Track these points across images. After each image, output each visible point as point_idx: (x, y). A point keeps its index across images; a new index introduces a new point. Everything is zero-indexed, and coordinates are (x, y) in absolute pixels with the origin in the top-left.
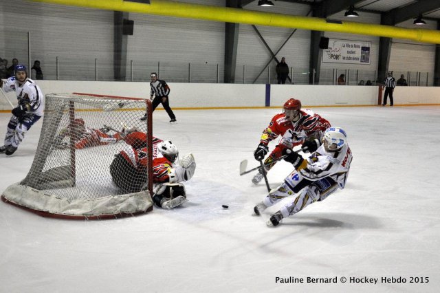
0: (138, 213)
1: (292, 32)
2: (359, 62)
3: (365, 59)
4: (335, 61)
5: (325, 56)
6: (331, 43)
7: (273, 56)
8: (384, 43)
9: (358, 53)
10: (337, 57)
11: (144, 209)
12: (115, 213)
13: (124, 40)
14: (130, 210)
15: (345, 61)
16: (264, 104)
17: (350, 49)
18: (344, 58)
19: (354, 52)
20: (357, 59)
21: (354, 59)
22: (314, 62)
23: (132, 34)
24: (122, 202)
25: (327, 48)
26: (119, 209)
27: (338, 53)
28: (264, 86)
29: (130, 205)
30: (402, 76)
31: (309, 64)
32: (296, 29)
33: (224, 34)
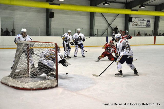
0: (52, 88)
1: (117, 15)
2: (146, 27)
3: (148, 25)
5: (131, 25)
6: (133, 19)
7: (109, 25)
8: (157, 19)
9: (145, 23)
10: (136, 25)
11: (54, 86)
12: (43, 87)
13: (50, 20)
14: (48, 86)
15: (140, 27)
17: (142, 22)
18: (139, 25)
20: (145, 25)
21: (143, 25)
22: (126, 27)
23: (53, 18)
24: (45, 83)
25: (132, 21)
26: (44, 86)
27: (136, 23)
28: (106, 37)
29: (49, 84)
32: (119, 14)
33: (89, 17)
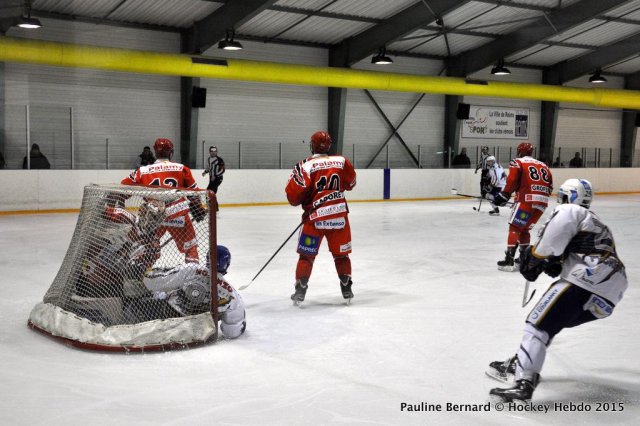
0: (195, 344)
1: (419, 98)
2: (513, 136)
3: (521, 132)
4: (479, 135)
5: (465, 129)
6: (472, 112)
7: (393, 131)
8: (548, 110)
9: (512, 123)
10: (482, 130)
11: (203, 338)
12: (163, 343)
13: (193, 113)
14: (183, 339)
15: (493, 135)
16: (382, 196)
17: (500, 119)
18: (491, 131)
19: (505, 123)
20: (510, 132)
21: (506, 132)
22: (449, 136)
23: (203, 106)
24: (173, 327)
25: (468, 118)
26: (168, 337)
27: (483, 125)
28: (381, 172)
29: (184, 332)
30: (577, 154)
31: (443, 140)
32: (424, 94)
33: (326, 103)
